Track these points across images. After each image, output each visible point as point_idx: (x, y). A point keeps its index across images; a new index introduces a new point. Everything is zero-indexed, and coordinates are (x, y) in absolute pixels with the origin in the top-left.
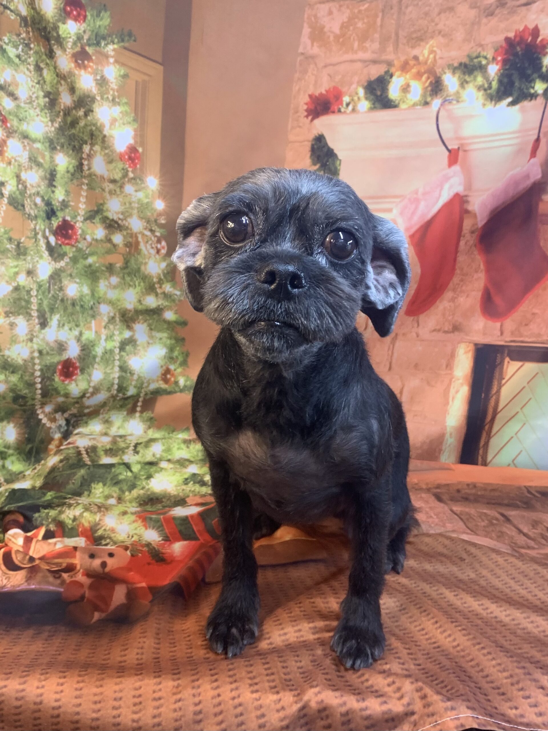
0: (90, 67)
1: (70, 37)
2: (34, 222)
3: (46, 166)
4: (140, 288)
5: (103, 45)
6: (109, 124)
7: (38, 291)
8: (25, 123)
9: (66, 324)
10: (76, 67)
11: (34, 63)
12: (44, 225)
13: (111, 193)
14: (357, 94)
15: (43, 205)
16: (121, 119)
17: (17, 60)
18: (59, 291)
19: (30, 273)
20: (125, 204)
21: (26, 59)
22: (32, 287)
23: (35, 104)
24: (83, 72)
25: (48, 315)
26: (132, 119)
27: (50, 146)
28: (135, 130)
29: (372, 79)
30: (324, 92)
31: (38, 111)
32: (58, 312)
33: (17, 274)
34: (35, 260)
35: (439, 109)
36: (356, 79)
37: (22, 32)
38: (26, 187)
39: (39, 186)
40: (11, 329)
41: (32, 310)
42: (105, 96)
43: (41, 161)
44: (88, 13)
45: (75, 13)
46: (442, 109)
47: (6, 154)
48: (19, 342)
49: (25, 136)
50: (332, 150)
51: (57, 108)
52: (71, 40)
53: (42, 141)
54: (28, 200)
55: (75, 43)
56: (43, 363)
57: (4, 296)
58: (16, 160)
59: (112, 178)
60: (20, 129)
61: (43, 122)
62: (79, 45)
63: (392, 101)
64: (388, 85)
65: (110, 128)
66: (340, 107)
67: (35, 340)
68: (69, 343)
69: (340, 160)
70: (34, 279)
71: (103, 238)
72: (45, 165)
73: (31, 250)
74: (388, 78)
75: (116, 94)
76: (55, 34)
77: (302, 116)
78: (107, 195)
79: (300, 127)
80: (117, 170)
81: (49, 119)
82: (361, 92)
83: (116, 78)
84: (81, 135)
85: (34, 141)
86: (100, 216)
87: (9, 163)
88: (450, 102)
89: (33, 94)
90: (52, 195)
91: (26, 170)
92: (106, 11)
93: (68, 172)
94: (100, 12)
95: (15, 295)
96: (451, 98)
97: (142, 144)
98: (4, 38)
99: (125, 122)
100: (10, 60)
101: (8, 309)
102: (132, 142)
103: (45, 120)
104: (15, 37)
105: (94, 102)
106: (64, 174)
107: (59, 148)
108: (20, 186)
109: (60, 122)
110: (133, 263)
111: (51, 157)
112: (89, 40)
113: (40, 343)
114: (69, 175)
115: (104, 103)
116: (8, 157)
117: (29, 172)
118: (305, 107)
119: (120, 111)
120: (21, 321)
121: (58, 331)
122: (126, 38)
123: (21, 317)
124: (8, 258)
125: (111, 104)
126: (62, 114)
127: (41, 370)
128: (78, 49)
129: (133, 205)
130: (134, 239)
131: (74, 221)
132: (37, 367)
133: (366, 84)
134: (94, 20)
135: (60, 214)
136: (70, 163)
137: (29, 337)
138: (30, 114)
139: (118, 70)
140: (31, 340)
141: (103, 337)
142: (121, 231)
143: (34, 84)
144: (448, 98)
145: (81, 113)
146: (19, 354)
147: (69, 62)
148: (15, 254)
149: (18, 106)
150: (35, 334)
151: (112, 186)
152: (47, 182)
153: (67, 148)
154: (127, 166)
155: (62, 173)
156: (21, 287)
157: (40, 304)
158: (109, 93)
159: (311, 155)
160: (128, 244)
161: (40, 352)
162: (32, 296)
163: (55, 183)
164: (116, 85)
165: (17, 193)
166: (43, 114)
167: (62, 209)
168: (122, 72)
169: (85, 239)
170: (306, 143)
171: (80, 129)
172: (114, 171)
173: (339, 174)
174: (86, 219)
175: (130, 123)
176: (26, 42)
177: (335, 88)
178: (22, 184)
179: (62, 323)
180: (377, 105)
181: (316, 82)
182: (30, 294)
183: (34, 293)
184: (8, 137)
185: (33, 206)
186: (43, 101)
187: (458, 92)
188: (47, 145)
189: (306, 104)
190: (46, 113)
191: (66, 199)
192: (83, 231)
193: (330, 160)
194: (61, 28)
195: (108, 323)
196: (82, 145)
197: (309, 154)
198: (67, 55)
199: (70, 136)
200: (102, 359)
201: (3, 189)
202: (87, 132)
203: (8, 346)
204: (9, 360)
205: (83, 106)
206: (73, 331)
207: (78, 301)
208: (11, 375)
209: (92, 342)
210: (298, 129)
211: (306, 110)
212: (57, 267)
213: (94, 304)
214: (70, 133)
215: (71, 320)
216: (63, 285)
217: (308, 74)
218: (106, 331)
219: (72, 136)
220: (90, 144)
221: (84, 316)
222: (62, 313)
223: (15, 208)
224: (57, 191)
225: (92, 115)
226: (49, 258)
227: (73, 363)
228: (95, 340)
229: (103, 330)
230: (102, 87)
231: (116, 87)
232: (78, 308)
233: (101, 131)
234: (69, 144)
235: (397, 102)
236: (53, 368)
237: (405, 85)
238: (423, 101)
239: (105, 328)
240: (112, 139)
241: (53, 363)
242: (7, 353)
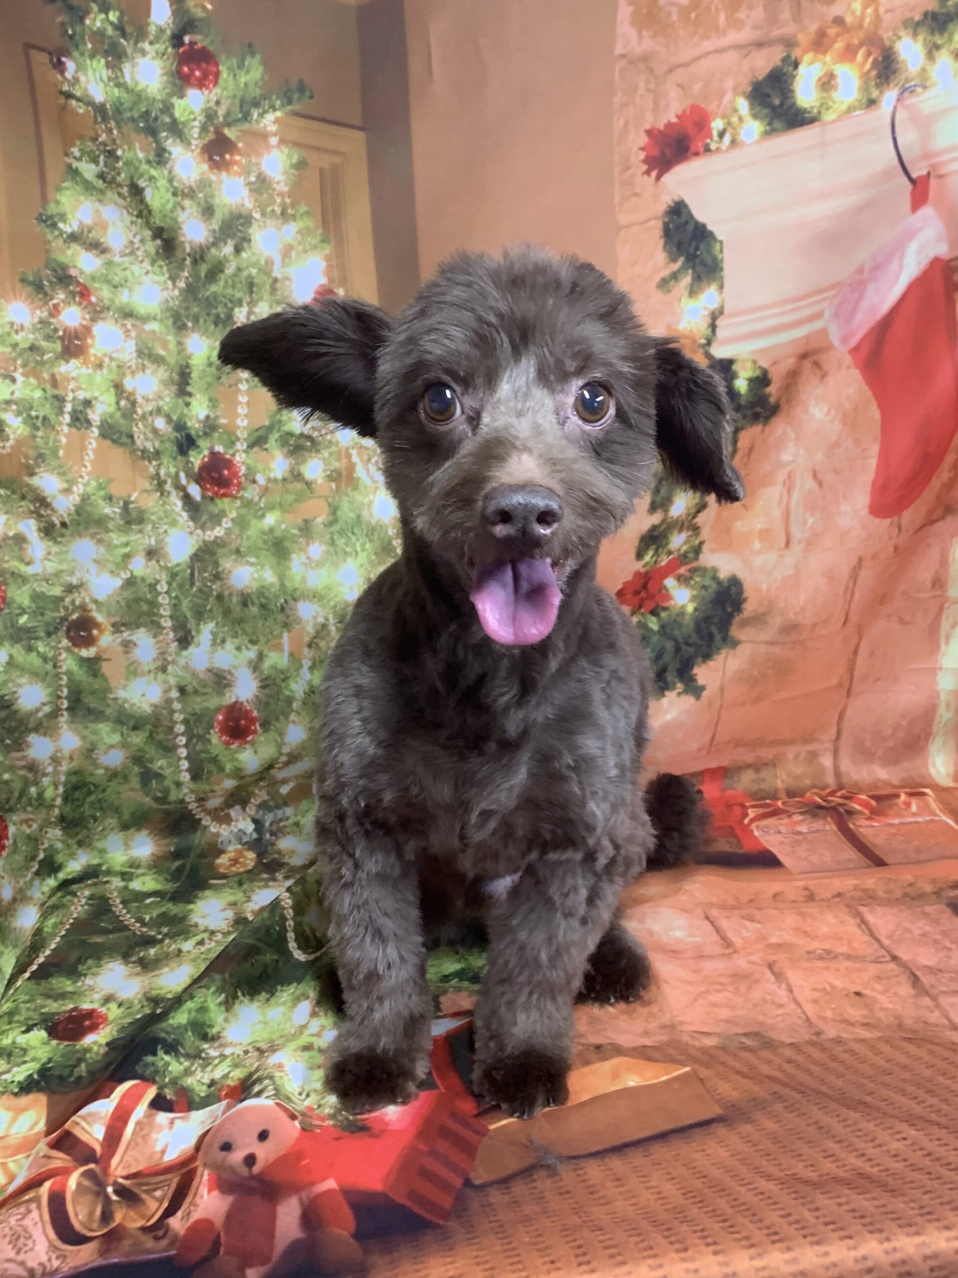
0: (236, 163)
1: (195, 119)
2: (154, 463)
3: (172, 360)
4: (365, 554)
5: (255, 117)
6: (280, 257)
7: (169, 584)
8: (126, 292)
9: (229, 640)
10: (211, 168)
11: (128, 182)
12: (175, 466)
14: (736, 111)
15: (170, 429)
16: (300, 243)
17: (100, 184)
18: (213, 582)
19: (151, 553)
22: (157, 577)
23: (139, 253)
24: (224, 175)
25: (191, 624)
26: (319, 238)
27: (174, 323)
28: (327, 258)
29: (760, 77)
30: (674, 120)
31: (146, 265)
32: (212, 618)
33: (127, 557)
34: (161, 531)
35: (895, 108)
36: (729, 83)
37: (99, 132)
38: (134, 403)
39: (160, 397)
40: (127, 652)
41: (162, 616)
42: (269, 209)
43: (162, 352)
44: (221, 68)
45: (197, 73)
46: (899, 107)
47: (92, 351)
48: (142, 674)
49: (127, 314)
50: (704, 226)
51: (179, 254)
52: (196, 123)
53: (159, 317)
54: (140, 425)
55: (204, 128)
56: (189, 710)
57: (108, 596)
58: (111, 359)
60: (117, 302)
61: (157, 282)
62: (212, 129)
63: (805, 111)
64: (793, 82)
65: (284, 265)
66: (708, 141)
67: (170, 668)
68: (237, 673)
69: (721, 242)
70: (162, 563)
71: (287, 475)
72: (168, 359)
73: (153, 514)
74: (791, 69)
75: (287, 200)
76: (167, 120)
77: (640, 171)
79: (637, 195)
81: (167, 275)
82: (743, 105)
83: (285, 173)
84: (229, 291)
85: (145, 319)
86: (277, 436)
87: (100, 366)
88: (912, 92)
89: (135, 236)
90: (186, 411)
91: (133, 373)
92: (253, 54)
93: (210, 364)
94: (243, 61)
95: (127, 594)
96: (913, 83)
97: (343, 281)
98: (72, 149)
99: (307, 247)
100: (88, 187)
101: (117, 619)
102: (323, 280)
103: (162, 278)
105: (250, 223)
106: (204, 370)
107: (190, 324)
108: (123, 403)
109: (187, 278)
110: (346, 513)
111: (179, 343)
112: (227, 115)
113: (180, 673)
114: (213, 368)
115: (269, 222)
116: (95, 356)
117: (140, 376)
118: (642, 155)
119: (296, 229)
120: (142, 638)
121: (213, 652)
122: (296, 96)
123: (142, 630)
124: (108, 531)
125: (280, 221)
126: (188, 261)
127: (186, 722)
128: (211, 136)
130: (345, 461)
131: (231, 452)
132: (178, 717)
133: (750, 89)
134: (235, 77)
135: (204, 444)
136: (212, 349)
137: (158, 664)
138: (133, 274)
139: (288, 156)
140: (164, 669)
141: (307, 663)
142: (318, 451)
143: (134, 219)
144: (908, 85)
145: (228, 249)
146: (143, 695)
147: (198, 163)
148: (122, 522)
149: (109, 264)
150: (169, 659)
152: (174, 388)
153: (205, 321)
155: (201, 368)
156: (138, 580)
157: (176, 606)
158: (274, 202)
159: (666, 244)
160: (334, 474)
161: (182, 690)
162: (160, 593)
163: (189, 389)
164: (286, 185)
165: (118, 415)
166: (156, 269)
167: (206, 434)
168: (295, 160)
169: (254, 482)
170: (653, 223)
171: (226, 282)
173: (722, 269)
174: (251, 446)
175: (315, 247)
176: (108, 148)
177: (695, 108)
178: (128, 399)
179: (221, 636)
180: (777, 124)
181: (656, 103)
182: (155, 589)
183: (163, 587)
184: (93, 320)
185: (150, 435)
186: (152, 246)
187: (924, 70)
188: (170, 322)
189: (642, 149)
190: (161, 267)
191: (212, 415)
192: (249, 468)
193: (702, 246)
194: (176, 107)
195: (315, 638)
196: (232, 309)
197: (662, 242)
198: (193, 151)
199: (207, 299)
200: (304, 703)
201: (89, 411)
202: (241, 282)
203: (123, 682)
204: (126, 706)
205: (232, 236)
206: (245, 652)
207: (254, 597)
208: (132, 733)
209: (282, 672)
210: (634, 199)
211: (645, 161)
212: (207, 538)
213: (286, 602)
214: (208, 293)
215: (240, 632)
216: (220, 569)
217: (640, 92)
218: (312, 653)
219: (212, 300)
220: (248, 304)
221: (267, 624)
222: (220, 619)
223: (114, 441)
224: (194, 402)
225: (250, 247)
226: (191, 524)
227: (247, 711)
228: (288, 669)
229: (306, 650)
230: (261, 194)
231: (286, 189)
232: (254, 610)
233: (268, 274)
234: (208, 315)
235: (815, 111)
236: (207, 719)
237: (826, 74)
238: (864, 100)
239: (310, 646)
240: (287, 283)
241: (207, 709)
242: (121, 694)
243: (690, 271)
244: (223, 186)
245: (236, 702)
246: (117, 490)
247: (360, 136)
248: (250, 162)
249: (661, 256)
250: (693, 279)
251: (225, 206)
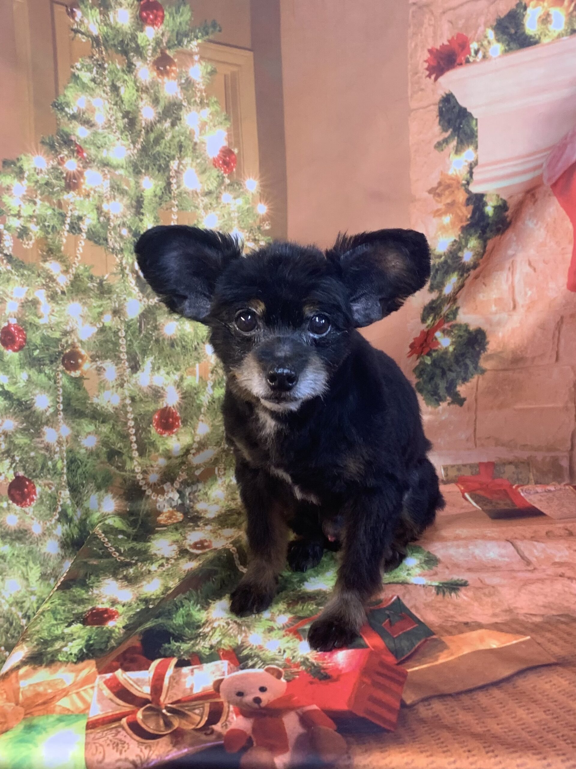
0: (173, 71)
1: (149, 45)
2: (119, 256)
3: (132, 193)
5: (185, 43)
6: (199, 129)
7: (126, 332)
8: (105, 150)
9: (162, 368)
10: (158, 75)
11: (110, 83)
12: (132, 258)
13: (205, 208)
14: (486, 37)
15: (130, 236)
16: (211, 121)
17: (92, 85)
18: (153, 331)
19: (116, 312)
20: (224, 216)
21: (101, 81)
22: (119, 327)
23: (114, 127)
24: (166, 79)
25: (139, 357)
26: (223, 118)
27: (134, 170)
28: (228, 130)
29: (502, 16)
30: (446, 43)
31: (118, 134)
32: (152, 354)
33: (101, 314)
34: (122, 298)
36: (482, 20)
37: (95, 53)
38: (109, 219)
39: (125, 216)
40: (99, 374)
41: (121, 352)
42: (193, 100)
43: (126, 188)
44: (165, 13)
45: (151, 17)
47: (83, 187)
48: (108, 389)
49: (105, 164)
50: (465, 109)
51: (138, 128)
52: (150, 47)
53: (124, 167)
54: (112, 233)
55: (154, 50)
56: (137, 411)
57: (89, 339)
58: (95, 192)
59: (206, 190)
60: (99, 157)
61: (124, 145)
62: (159, 50)
63: (531, 37)
64: (523, 19)
65: (201, 134)
66: (468, 56)
67: (125, 385)
68: (167, 389)
69: (476, 119)
70: (122, 319)
72: (130, 192)
73: (117, 288)
74: (522, 11)
75: (204, 94)
76: (134, 45)
77: (424, 76)
78: (201, 212)
79: (422, 90)
80: (212, 179)
81: (130, 141)
82: (491, 34)
83: (203, 77)
84: (167, 150)
85: (116, 168)
87: (88, 196)
89: (111, 117)
90: (140, 225)
91: (108, 200)
92: (185, 4)
93: (155, 196)
94: (179, 8)
95: (100, 337)
97: (237, 144)
98: (76, 64)
99: (216, 123)
100: (84, 87)
101: (94, 353)
102: (225, 143)
103: (126, 143)
104: (88, 60)
105: (181, 109)
106: (151, 199)
107: (143, 171)
108: (102, 219)
109: (142, 142)
111: (137, 182)
112: (169, 41)
113: (132, 388)
114: (157, 199)
115: (192, 108)
116: (85, 190)
117: (112, 202)
118: (426, 65)
119: (210, 112)
120: (108, 365)
121: (153, 375)
122: (211, 30)
123: (109, 360)
124: (90, 297)
125: (199, 108)
126: (143, 132)
127: (135, 419)
128: (158, 55)
129: (232, 215)
132: (130, 416)
133: (495, 24)
134: (173, 19)
136: (156, 186)
137: (119, 382)
138: (109, 139)
139: (205, 67)
140: (122, 386)
141: (210, 383)
143: (112, 106)
145: (167, 124)
146: (109, 402)
147: (150, 71)
148: (98, 292)
149: (95, 134)
150: (125, 379)
151: (206, 200)
152: (133, 210)
153: (153, 169)
154: (222, 172)
155: (149, 198)
156: (107, 328)
157: (130, 346)
158: (196, 96)
159: (440, 121)
161: (133, 399)
162: (120, 338)
163: (142, 211)
164: (203, 85)
165: (98, 226)
166: (124, 137)
168: (209, 70)
170: (432, 107)
171: (166, 145)
172: (208, 182)
173: (477, 137)
175: (221, 123)
176: (99, 63)
177: (459, 35)
178: (105, 217)
179: (157, 365)
180: (512, 45)
181: (435, 33)
182: (118, 335)
183: (122, 334)
184: (84, 167)
185: (118, 239)
186: (122, 123)
188: (131, 170)
189: (426, 61)
190: (127, 135)
193: (464, 122)
194: (139, 37)
195: (215, 367)
196: (169, 162)
197: (438, 120)
198: (148, 64)
199: (154, 155)
200: (208, 409)
201: (81, 223)
202: (174, 145)
203: (97, 393)
204: (98, 408)
205: (170, 117)
206: (172, 375)
207: (178, 341)
208: (101, 425)
209: (195, 389)
210: (420, 93)
211: (427, 69)
212: (150, 303)
213: (198, 344)
214: (155, 152)
215: (169, 363)
216: (158, 323)
217: (425, 26)
218: (214, 377)
219: (157, 155)
220: (178, 158)
221: (186, 358)
222: (157, 354)
223: (96, 242)
224: (145, 219)
225: (180, 123)
226: (140, 294)
227: (173, 413)
228: (199, 387)
229: (210, 375)
230: (188, 91)
231: (203, 88)
232: (178, 349)
233: (191, 140)
234: (154, 165)
235: (537, 37)
236: (148, 418)
237: (544, 14)
238: (569, 30)
239: (212, 372)
240: (203, 145)
241: (149, 411)
242: (95, 400)
243: (456, 138)
244: (165, 86)
245: (167, 407)
246: (96, 273)
247: (251, 54)
248: (182, 71)
249: (437, 128)
250: (458, 143)
251: (166, 98)
